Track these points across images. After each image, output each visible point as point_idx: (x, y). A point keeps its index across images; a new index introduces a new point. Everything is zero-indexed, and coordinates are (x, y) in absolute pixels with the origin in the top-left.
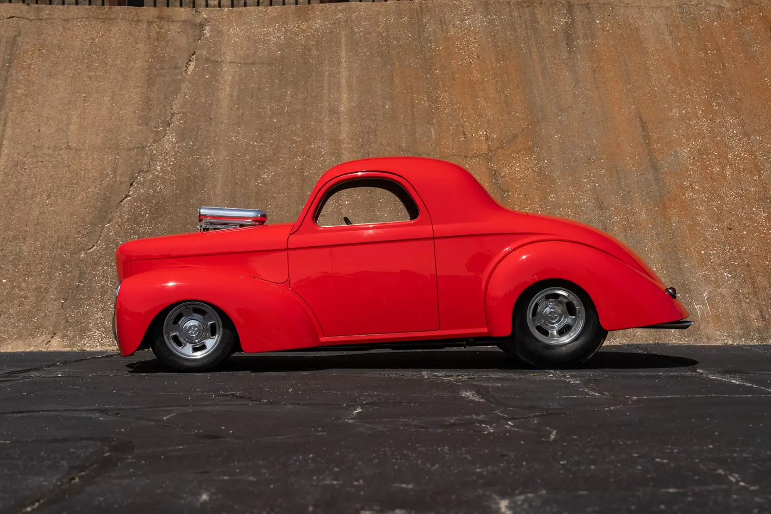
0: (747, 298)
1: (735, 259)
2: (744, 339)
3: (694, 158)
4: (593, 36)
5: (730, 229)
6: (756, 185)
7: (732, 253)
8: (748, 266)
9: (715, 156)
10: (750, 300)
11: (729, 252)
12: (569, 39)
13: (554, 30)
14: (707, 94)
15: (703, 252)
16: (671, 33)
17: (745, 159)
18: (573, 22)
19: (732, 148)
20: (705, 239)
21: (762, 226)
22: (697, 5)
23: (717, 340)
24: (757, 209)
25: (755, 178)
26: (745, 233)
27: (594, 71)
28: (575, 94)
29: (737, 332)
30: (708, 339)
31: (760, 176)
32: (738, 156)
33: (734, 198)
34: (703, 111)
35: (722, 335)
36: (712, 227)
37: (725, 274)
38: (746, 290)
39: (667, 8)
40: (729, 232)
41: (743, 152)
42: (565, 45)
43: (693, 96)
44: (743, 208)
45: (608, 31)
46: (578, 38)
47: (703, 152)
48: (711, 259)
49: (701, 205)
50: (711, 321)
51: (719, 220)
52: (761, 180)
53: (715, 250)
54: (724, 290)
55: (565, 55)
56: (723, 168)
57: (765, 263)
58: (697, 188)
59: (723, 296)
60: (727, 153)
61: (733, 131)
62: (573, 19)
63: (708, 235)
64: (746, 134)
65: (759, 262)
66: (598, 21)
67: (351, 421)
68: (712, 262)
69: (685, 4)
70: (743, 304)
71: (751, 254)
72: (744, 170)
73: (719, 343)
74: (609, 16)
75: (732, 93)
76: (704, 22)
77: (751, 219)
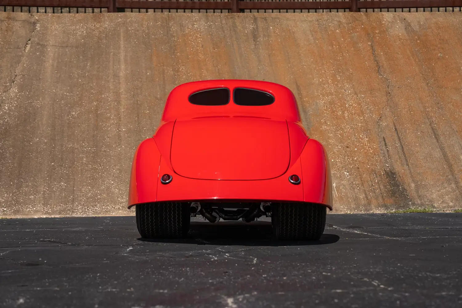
0: (358, 187)
1: (351, 164)
2: (356, 211)
3: (327, 107)
4: (269, 36)
5: (348, 147)
6: (361, 123)
7: (349, 161)
8: (358, 168)
9: (339, 106)
10: (359, 188)
11: (347, 160)
12: (255, 37)
13: (246, 32)
14: (333, 70)
15: (332, 160)
16: (313, 36)
17: (355, 107)
18: (257, 28)
19: (348, 101)
20: (334, 153)
21: (366, 145)
22: (327, 20)
23: (341, 211)
24: (362, 136)
25: (361, 118)
26: (356, 149)
27: (269, 56)
28: (259, 69)
29: (352, 206)
30: (336, 210)
31: (364, 117)
32: (351, 105)
33: (350, 130)
34: (331, 80)
35: (344, 208)
36: (337, 146)
37: (345, 173)
38: (357, 182)
39: (310, 21)
40: (347, 149)
41: (354, 103)
42: (253, 41)
43: (326, 71)
44: (355, 135)
45: (277, 33)
46: (260, 36)
47: (332, 103)
48: (337, 164)
49: (331, 133)
50: (337, 200)
51: (341, 142)
52: (364, 120)
53: (339, 159)
54: (344, 182)
55: (253, 47)
56: (343, 112)
57: (368, 167)
58: (329, 123)
59: (344, 185)
60: (345, 104)
61: (348, 92)
62: (257, 26)
63: (335, 150)
64: (356, 94)
65: (364, 166)
66: (271, 28)
67: (125, 254)
68: (338, 166)
69: (320, 19)
70: (356, 190)
71: (359, 161)
72: (355, 114)
73: (342, 213)
74: (278, 25)
75: (348, 70)
76: (332, 30)
77: (359, 142)
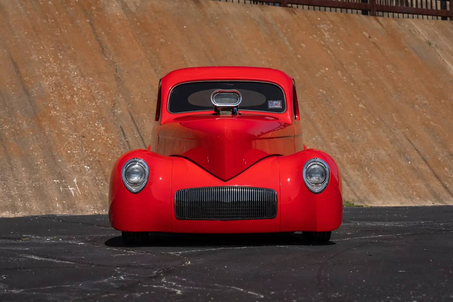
0: (102, 183)
1: (90, 157)
2: (104, 210)
3: (53, 89)
5: (84, 137)
6: (94, 109)
7: (87, 153)
8: (99, 161)
9: (66, 88)
10: (104, 184)
11: (86, 152)
14: (53, 47)
15: (69, 152)
16: (22, 5)
17: (85, 91)
19: (75, 84)
20: (69, 143)
21: (103, 135)
23: (87, 211)
24: (98, 124)
25: (93, 104)
26: (93, 139)
29: (99, 205)
30: (82, 210)
31: (96, 104)
32: (80, 89)
33: (83, 117)
35: (90, 208)
36: (72, 135)
37: (86, 167)
38: (100, 177)
40: (83, 139)
41: (83, 87)
43: (44, 48)
44: (90, 124)
47: (57, 85)
48: (75, 157)
49: (63, 120)
50: (81, 198)
51: (75, 130)
52: (97, 106)
53: (76, 150)
54: (85, 177)
56: (72, 96)
58: (58, 108)
59: (86, 181)
60: (73, 87)
61: (74, 73)
63: (70, 140)
64: (83, 76)
65: (105, 159)
68: (76, 159)
70: (100, 187)
71: (99, 153)
72: (86, 98)
73: (89, 214)
75: (69, 48)
77: (95, 131)
